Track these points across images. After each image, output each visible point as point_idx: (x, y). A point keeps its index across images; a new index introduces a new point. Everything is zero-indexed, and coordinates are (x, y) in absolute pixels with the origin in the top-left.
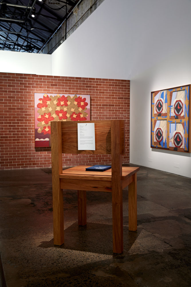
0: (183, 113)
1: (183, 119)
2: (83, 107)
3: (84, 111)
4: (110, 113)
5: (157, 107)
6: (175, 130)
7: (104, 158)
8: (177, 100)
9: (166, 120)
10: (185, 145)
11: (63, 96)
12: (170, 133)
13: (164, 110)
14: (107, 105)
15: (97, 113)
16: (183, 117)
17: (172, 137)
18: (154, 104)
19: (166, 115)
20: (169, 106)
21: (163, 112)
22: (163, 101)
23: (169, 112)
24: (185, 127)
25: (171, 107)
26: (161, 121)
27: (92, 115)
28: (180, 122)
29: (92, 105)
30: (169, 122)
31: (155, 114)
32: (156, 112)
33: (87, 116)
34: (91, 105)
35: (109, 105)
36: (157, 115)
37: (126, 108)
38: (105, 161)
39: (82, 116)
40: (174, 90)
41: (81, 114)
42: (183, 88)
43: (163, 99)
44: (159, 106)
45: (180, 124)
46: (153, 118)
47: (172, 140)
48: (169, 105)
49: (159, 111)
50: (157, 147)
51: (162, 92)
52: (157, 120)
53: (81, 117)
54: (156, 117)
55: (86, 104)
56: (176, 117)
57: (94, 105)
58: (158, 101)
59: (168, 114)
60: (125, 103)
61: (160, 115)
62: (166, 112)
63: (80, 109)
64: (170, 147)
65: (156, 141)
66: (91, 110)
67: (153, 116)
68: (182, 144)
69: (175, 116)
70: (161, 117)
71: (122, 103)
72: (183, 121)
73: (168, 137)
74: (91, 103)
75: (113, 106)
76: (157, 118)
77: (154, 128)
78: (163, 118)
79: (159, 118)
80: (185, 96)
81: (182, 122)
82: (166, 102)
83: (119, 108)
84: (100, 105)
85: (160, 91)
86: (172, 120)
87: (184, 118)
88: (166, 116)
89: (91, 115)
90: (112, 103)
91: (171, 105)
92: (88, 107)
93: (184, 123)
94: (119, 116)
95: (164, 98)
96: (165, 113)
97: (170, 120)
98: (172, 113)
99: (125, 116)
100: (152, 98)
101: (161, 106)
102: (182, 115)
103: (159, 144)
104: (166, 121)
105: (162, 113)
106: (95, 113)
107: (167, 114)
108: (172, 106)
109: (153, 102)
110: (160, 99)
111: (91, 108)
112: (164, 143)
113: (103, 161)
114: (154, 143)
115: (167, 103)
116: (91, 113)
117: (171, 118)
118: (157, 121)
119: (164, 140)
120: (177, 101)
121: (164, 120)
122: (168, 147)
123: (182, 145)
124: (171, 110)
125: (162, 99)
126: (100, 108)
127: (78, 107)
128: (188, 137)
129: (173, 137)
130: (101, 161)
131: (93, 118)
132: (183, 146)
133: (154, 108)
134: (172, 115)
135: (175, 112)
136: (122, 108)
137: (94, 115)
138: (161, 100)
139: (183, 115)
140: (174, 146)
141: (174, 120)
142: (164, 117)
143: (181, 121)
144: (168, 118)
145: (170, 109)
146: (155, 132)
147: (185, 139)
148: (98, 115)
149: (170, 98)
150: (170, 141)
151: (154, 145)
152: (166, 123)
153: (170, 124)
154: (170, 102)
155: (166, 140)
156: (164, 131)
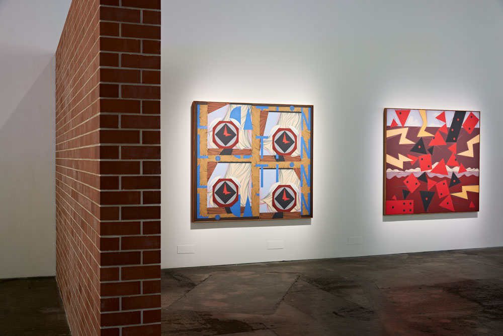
0: (296, 151)
1: (297, 161)
6: (277, 181)
8: (281, 127)
9: (251, 162)
10: (304, 206)
12: (262, 186)
13: (244, 141)
16: (298, 159)
17: (269, 194)
18: (206, 127)
19: (248, 152)
20: (257, 137)
21: (240, 146)
22: (241, 125)
23: (258, 148)
24: (303, 175)
25: (264, 140)
28: (290, 167)
30: (259, 168)
31: (209, 149)
32: (213, 146)
36: (217, 152)
40: (274, 108)
42: (296, 109)
43: (239, 120)
44: (226, 134)
45: (291, 170)
46: (204, 157)
47: (269, 201)
48: (258, 135)
49: (226, 144)
50: (218, 219)
51: (235, 106)
52: (217, 163)
54: (215, 156)
56: (277, 157)
58: (221, 122)
59: (254, 150)
61: (228, 151)
62: (250, 148)
64: (261, 214)
65: (216, 206)
68: (295, 205)
69: (275, 156)
70: (233, 156)
72: (297, 164)
73: (256, 195)
76: (218, 158)
77: (208, 179)
78: (239, 158)
79: (226, 158)
80: (302, 123)
81: (294, 167)
82: (248, 126)
85: (226, 104)
86: (266, 163)
87: (300, 160)
88: (250, 154)
91: (265, 135)
93: (299, 169)
95: (243, 120)
96: (244, 150)
97: (262, 163)
98: (267, 149)
100: (199, 116)
101: (233, 135)
102: (294, 154)
103: (225, 211)
104: (248, 164)
105: (235, 148)
107: (251, 150)
108: (267, 137)
109: (201, 124)
110: (227, 119)
112: (243, 209)
114: (208, 210)
115: (250, 131)
117: (264, 158)
119: (243, 202)
120: (279, 130)
121: (242, 162)
122: (257, 215)
123: (296, 207)
124: (264, 144)
125: (234, 121)
128: (309, 192)
129: (272, 194)
132: (298, 208)
133: (206, 136)
134: (265, 153)
135: (274, 148)
138: (231, 123)
139: (297, 155)
140: (274, 210)
141: (274, 164)
142: (242, 156)
143: (292, 165)
144: (255, 157)
146: (210, 189)
147: (303, 195)
149: (262, 122)
150: (263, 202)
151: (208, 215)
152: (249, 169)
153: (260, 170)
154: (260, 130)
155: (250, 200)
156: (242, 184)
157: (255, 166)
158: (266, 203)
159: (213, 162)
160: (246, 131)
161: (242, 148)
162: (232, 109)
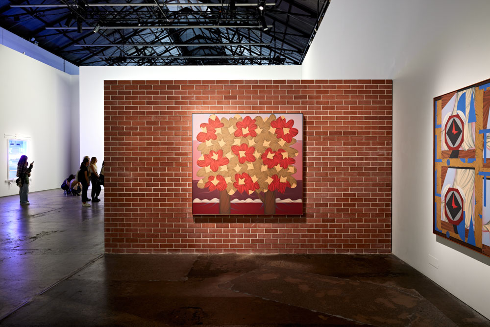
2: (289, 139)
3: (291, 145)
4: (347, 149)
5: (449, 133)
7: (333, 241)
9: (473, 168)
11: (248, 117)
12: (485, 205)
13: (468, 142)
14: (340, 133)
15: (319, 149)
18: (440, 126)
19: (471, 154)
20: (480, 132)
21: (465, 146)
22: (464, 117)
23: (481, 148)
25: (487, 134)
26: (459, 170)
27: (307, 154)
29: (307, 134)
30: (483, 176)
31: (442, 152)
32: (445, 148)
33: (296, 155)
34: (305, 133)
35: (345, 133)
36: (448, 154)
37: (385, 138)
38: (335, 246)
39: (285, 155)
41: (284, 151)
43: (464, 112)
44: (454, 132)
46: (440, 161)
48: (482, 129)
49: (454, 144)
50: (448, 236)
51: (460, 93)
52: (447, 168)
53: (284, 158)
54: (446, 160)
55: (295, 132)
57: (312, 134)
58: (450, 118)
59: (478, 151)
60: (381, 128)
61: (455, 153)
62: (474, 147)
63: (282, 142)
64: (484, 245)
65: (447, 221)
66: (305, 144)
67: (439, 156)
70: (459, 159)
71: (375, 128)
73: (479, 216)
74: (305, 128)
75: (354, 133)
76: (448, 162)
77: (442, 186)
78: (464, 162)
79: (454, 162)
82: (472, 119)
83: (367, 139)
84: (326, 133)
85: (454, 92)
88: (473, 157)
89: (305, 154)
90: (352, 128)
91: (488, 127)
92: (299, 137)
94: (368, 154)
95: (468, 110)
96: (468, 150)
97: (485, 170)
99: (380, 153)
100: (436, 114)
101: (460, 131)
103: (453, 229)
104: (471, 170)
105: (460, 149)
106: (314, 149)
107: (474, 151)
109: (438, 123)
110: (455, 114)
111: (305, 139)
112: (467, 231)
113: (330, 246)
114: (442, 223)
115: (474, 123)
116: (305, 149)
117: (487, 163)
118: (449, 169)
119: (467, 222)
121: (466, 168)
122: (480, 246)
124: (487, 140)
125: (460, 113)
126: (324, 139)
127: (278, 138)
130: (326, 246)
131: (310, 159)
133: (440, 137)
136: (375, 138)
137: (312, 154)
138: (458, 116)
142: (466, 160)
144: (478, 163)
145: (484, 137)
146: (443, 198)
148: (321, 154)
149: (485, 108)
150: (486, 230)
151: (441, 229)
152: (473, 178)
153: (483, 180)
154: (484, 120)
155: (474, 223)
156: (466, 198)
157: (478, 174)
158: (488, 231)
159: (445, 167)
160: (470, 124)
161: (467, 148)
162: (459, 98)
